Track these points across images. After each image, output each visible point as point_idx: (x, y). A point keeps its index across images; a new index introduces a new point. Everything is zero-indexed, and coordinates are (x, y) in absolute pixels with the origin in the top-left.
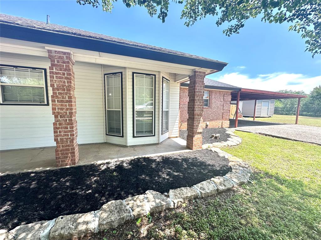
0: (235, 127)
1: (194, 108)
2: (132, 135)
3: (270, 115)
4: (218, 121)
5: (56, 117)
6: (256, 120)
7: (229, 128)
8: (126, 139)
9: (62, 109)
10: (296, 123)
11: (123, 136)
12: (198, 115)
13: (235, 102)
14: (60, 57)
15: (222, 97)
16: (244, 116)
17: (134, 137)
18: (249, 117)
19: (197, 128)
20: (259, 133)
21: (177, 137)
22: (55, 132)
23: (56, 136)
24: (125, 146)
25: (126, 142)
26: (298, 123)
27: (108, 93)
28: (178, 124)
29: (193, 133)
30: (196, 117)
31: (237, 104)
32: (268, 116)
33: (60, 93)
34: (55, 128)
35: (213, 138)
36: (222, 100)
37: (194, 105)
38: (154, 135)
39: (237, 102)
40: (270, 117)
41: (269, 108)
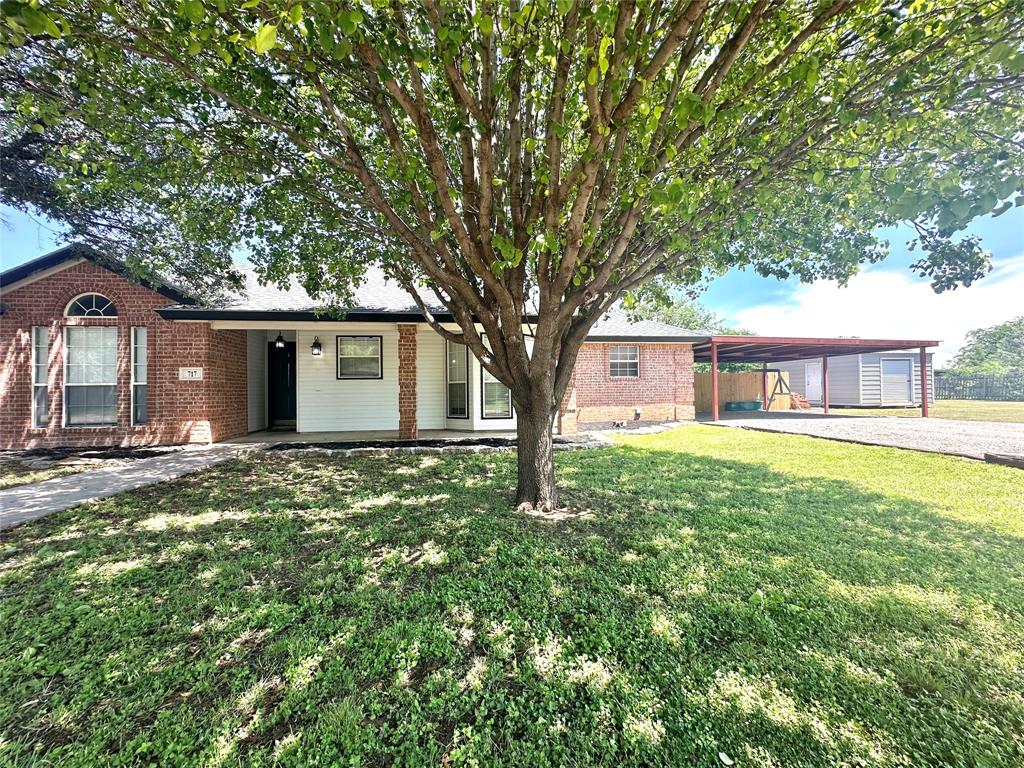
0: (714, 420)
2: (479, 416)
3: (917, 400)
4: (666, 406)
5: (401, 387)
7: (694, 420)
8: (472, 421)
9: (407, 380)
11: (468, 418)
14: (408, 330)
15: (671, 357)
17: (483, 418)
22: (400, 403)
23: (400, 407)
24: (473, 431)
25: (473, 425)
27: (450, 361)
29: (561, 411)
32: (910, 404)
33: (406, 364)
34: (401, 399)
36: (672, 362)
38: (512, 418)
41: (914, 377)
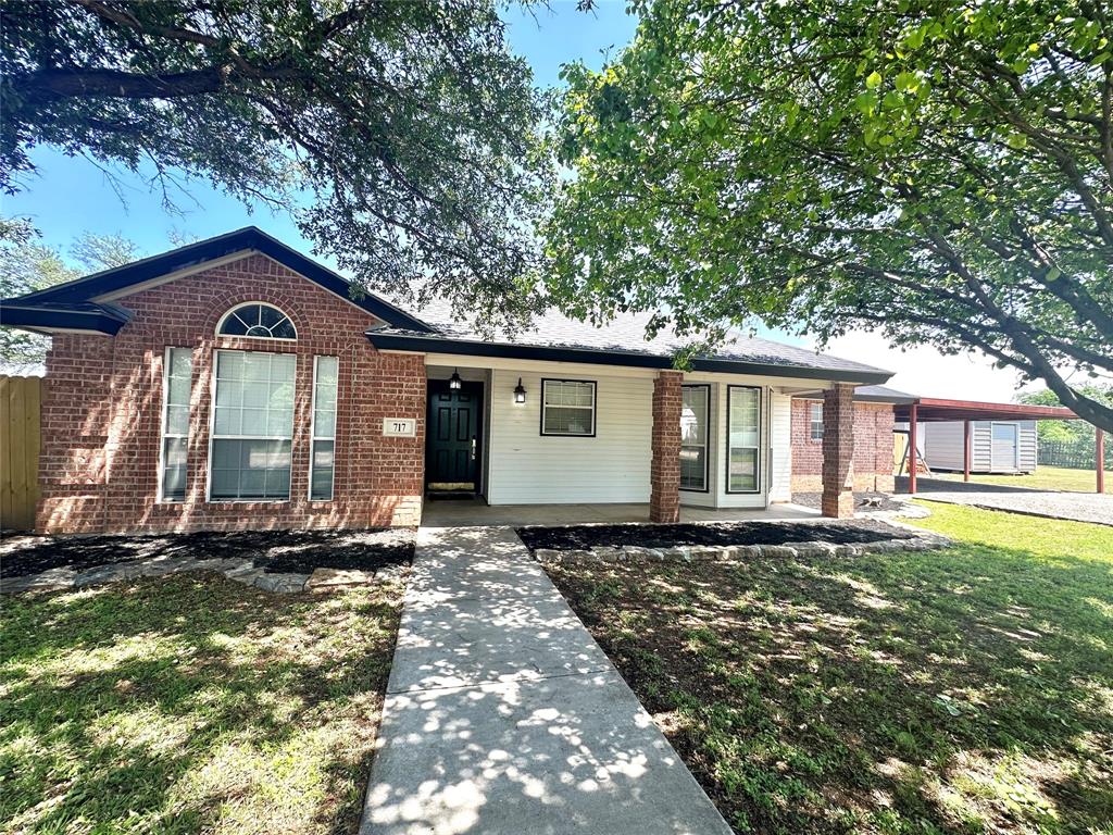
0: (911, 493)
1: (838, 444)
2: (724, 489)
3: (1024, 467)
4: (866, 475)
6: (973, 479)
7: (894, 493)
8: (715, 497)
10: (1099, 491)
11: (708, 491)
12: (845, 458)
13: (906, 426)
15: (872, 419)
16: (932, 470)
17: (727, 492)
18: (950, 471)
19: (844, 480)
20: (976, 506)
21: (786, 502)
24: (714, 509)
26: (1105, 489)
28: (788, 475)
29: (837, 489)
30: (841, 460)
31: (911, 434)
32: (1016, 470)
33: (670, 424)
35: (867, 505)
36: (872, 425)
37: (837, 439)
38: (759, 493)
39: (912, 427)
40: (1027, 473)
41: (1019, 444)
